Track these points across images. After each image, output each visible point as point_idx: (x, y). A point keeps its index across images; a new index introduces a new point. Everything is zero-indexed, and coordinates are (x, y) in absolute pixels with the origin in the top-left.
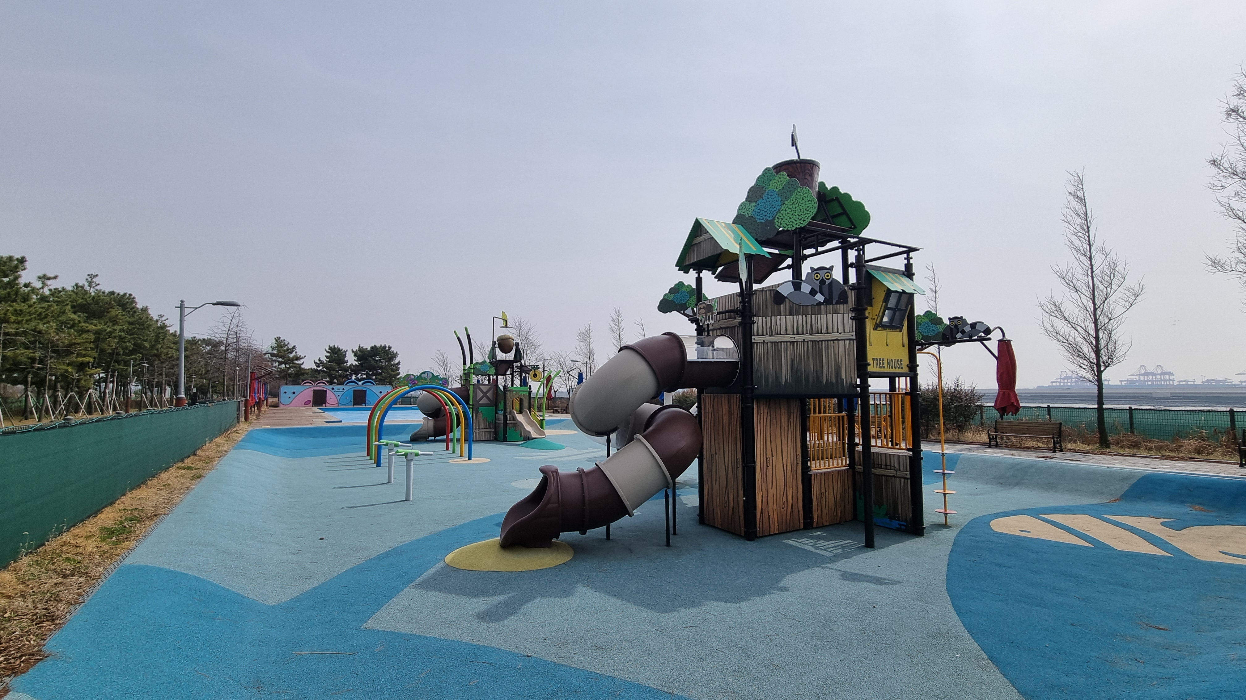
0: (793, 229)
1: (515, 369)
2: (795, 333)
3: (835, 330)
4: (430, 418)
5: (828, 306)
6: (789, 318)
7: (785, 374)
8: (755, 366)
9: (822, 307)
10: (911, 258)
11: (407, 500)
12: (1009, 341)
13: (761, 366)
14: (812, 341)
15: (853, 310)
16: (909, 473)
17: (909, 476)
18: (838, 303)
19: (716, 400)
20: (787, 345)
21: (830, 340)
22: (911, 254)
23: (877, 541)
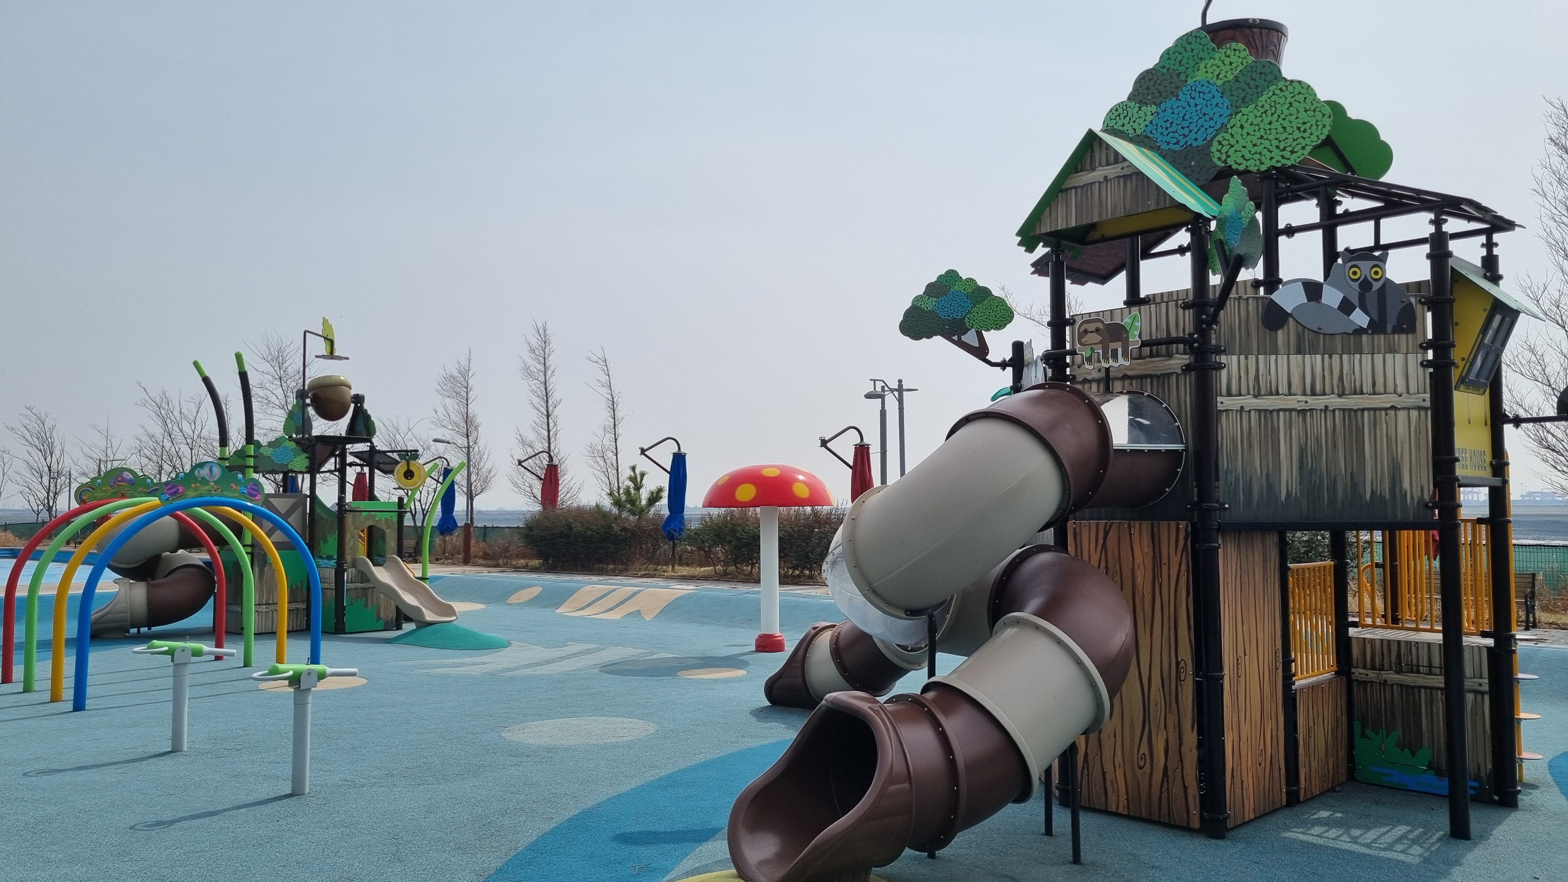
0: (1263, 168)
1: (350, 459)
2: (1308, 391)
3: (1390, 388)
4: (131, 581)
5: (1376, 336)
6: (1295, 359)
7: (1288, 475)
8: (1224, 463)
9: (1365, 338)
10: (1496, 245)
11: (295, 794)
13: (1236, 460)
14: (1344, 410)
15: (1427, 348)
16: (1486, 681)
17: (1486, 688)
19: (1112, 535)
20: (1290, 416)
21: (1381, 409)
22: (1497, 237)
23: (1475, 826)
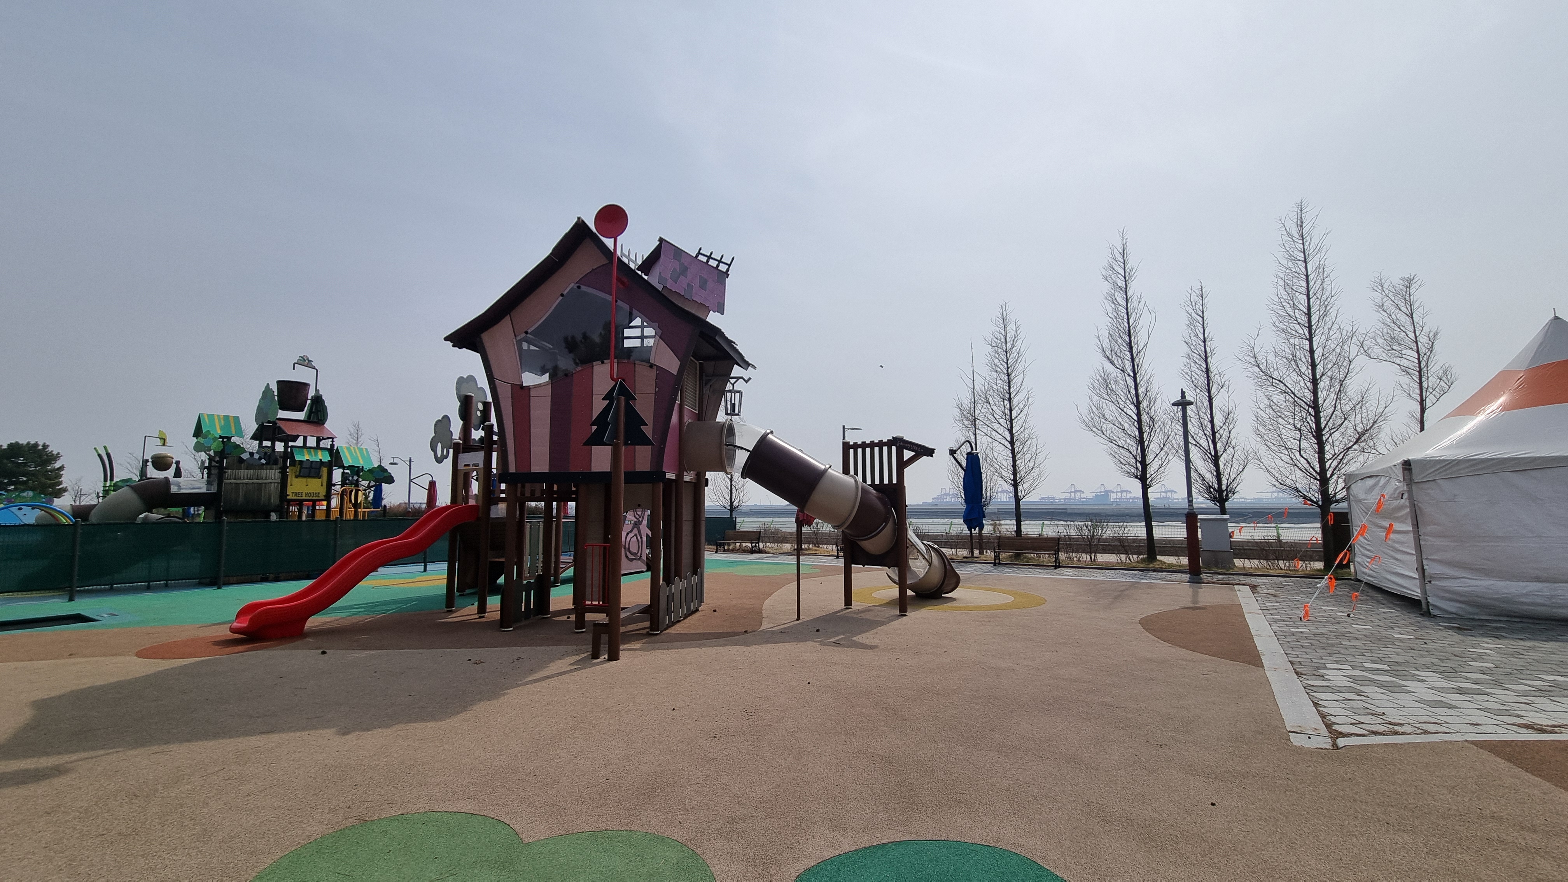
2: (249, 479)
7: (241, 499)
8: (224, 496)
12: (435, 481)
14: (257, 483)
15: (280, 468)
18: (273, 464)
20: (243, 485)
21: (267, 483)
